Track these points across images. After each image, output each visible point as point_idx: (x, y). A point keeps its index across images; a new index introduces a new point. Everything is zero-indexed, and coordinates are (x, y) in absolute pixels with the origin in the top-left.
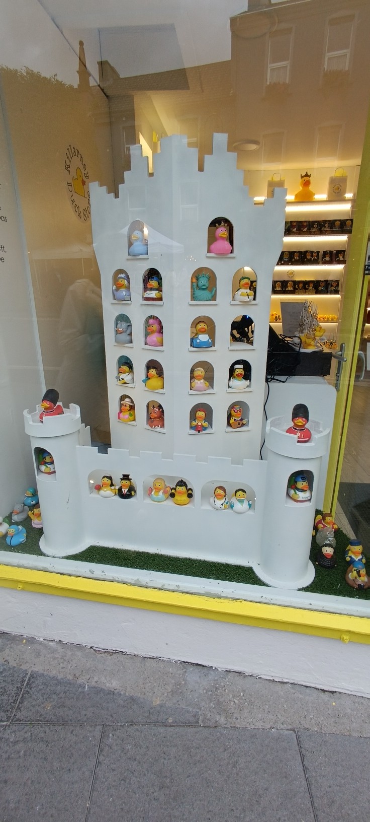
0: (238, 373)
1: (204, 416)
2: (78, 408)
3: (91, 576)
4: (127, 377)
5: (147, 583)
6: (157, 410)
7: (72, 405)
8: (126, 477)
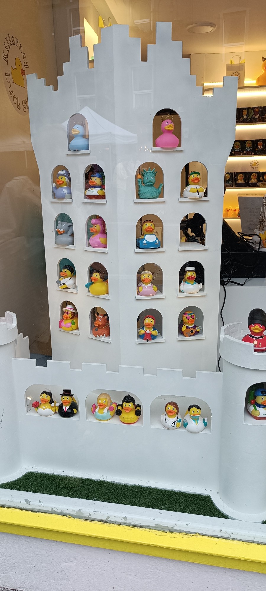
0: (189, 276)
1: (153, 323)
2: (14, 317)
3: (27, 506)
4: (68, 282)
5: (90, 515)
6: (102, 317)
7: (8, 313)
8: (67, 393)
